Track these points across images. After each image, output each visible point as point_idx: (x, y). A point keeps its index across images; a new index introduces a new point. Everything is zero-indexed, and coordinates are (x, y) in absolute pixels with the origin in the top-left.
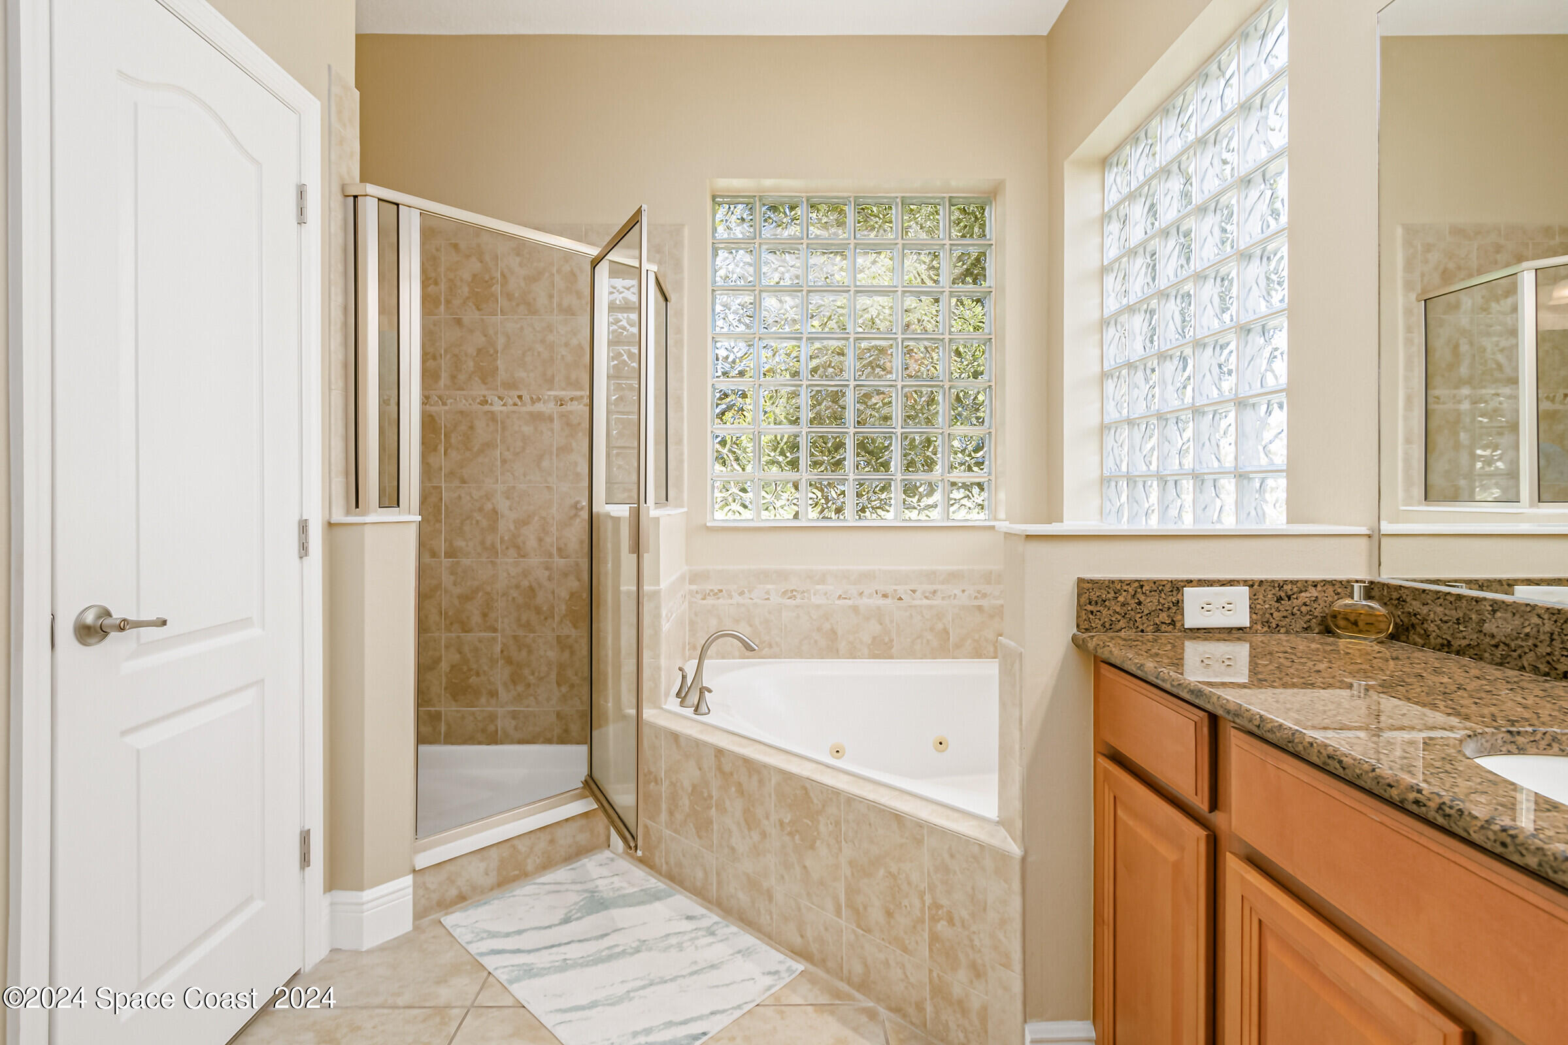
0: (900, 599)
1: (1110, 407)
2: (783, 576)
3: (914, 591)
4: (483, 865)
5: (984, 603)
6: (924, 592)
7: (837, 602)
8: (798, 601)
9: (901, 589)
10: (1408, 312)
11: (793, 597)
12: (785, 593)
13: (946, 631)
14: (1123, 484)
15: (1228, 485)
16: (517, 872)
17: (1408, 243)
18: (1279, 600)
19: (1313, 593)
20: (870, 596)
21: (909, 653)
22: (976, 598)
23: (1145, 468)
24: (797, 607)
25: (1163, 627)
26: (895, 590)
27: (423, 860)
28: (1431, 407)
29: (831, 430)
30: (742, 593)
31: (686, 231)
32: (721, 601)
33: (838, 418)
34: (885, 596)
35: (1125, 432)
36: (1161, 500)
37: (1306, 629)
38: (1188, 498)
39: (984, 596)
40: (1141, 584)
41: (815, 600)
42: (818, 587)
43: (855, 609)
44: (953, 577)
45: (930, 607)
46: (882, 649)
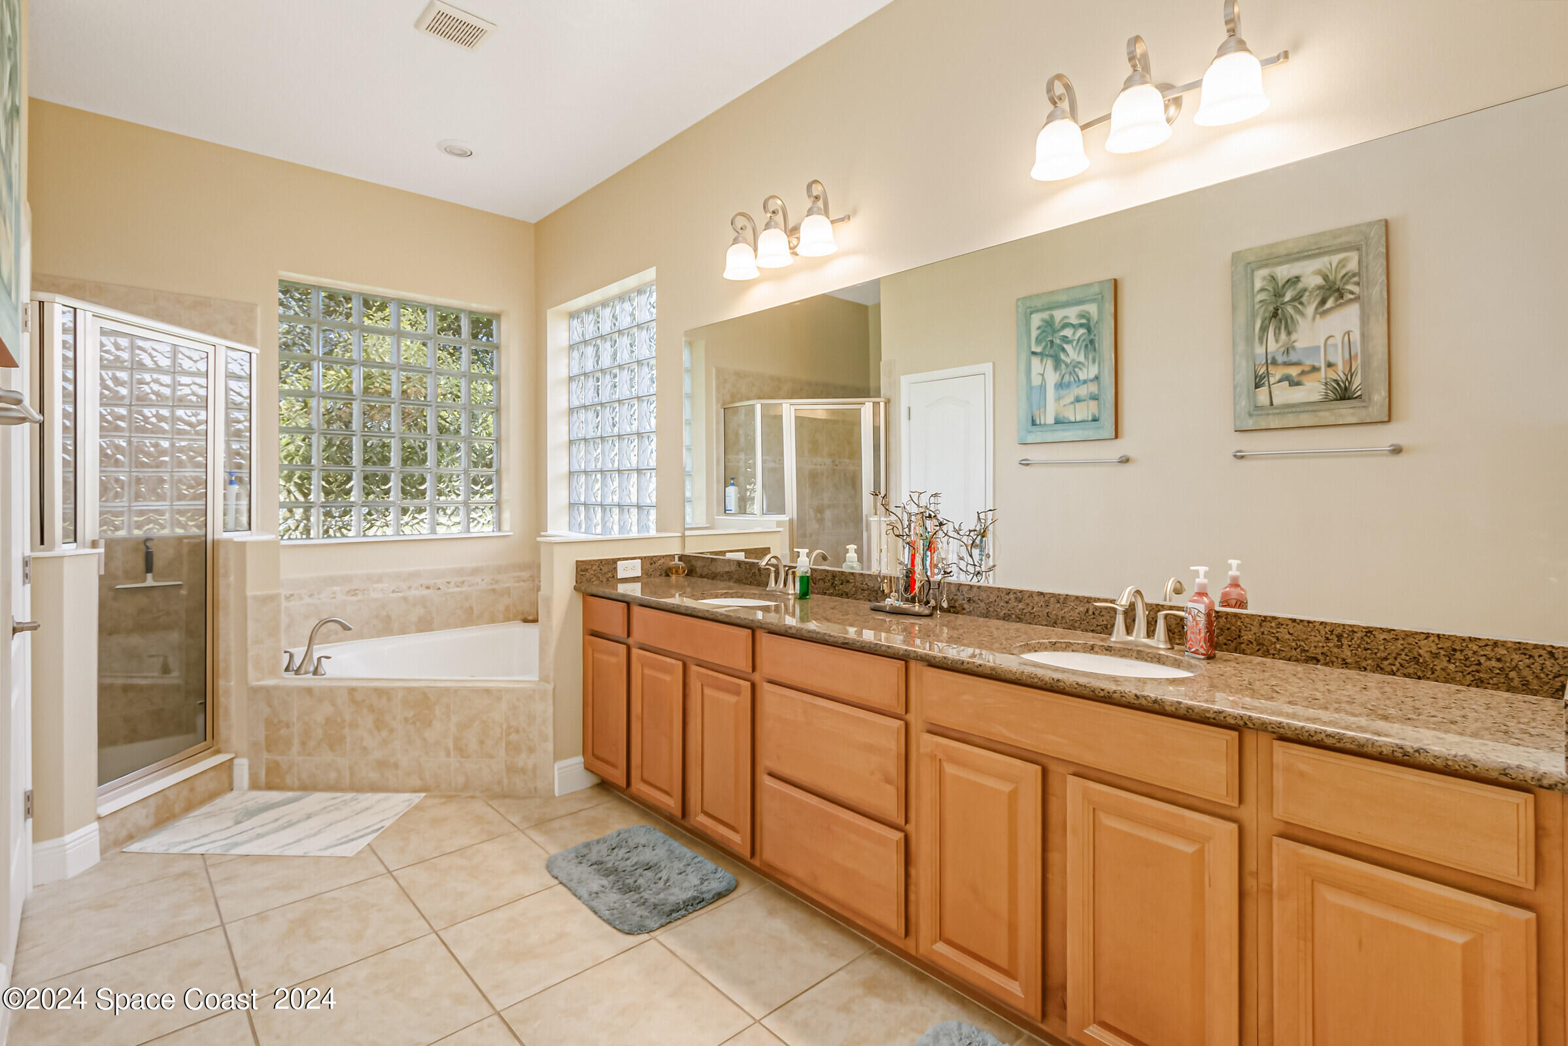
0: (439, 589)
1: (574, 461)
2: (347, 579)
3: (449, 583)
4: (144, 812)
5: (496, 586)
6: (456, 583)
7: (392, 595)
8: (360, 597)
9: (439, 582)
10: (718, 414)
11: (356, 595)
12: (348, 592)
13: (471, 608)
14: (582, 509)
15: (634, 511)
16: (168, 815)
17: (717, 377)
18: (651, 564)
19: (662, 560)
20: (417, 588)
21: (446, 626)
22: (491, 584)
23: (594, 500)
24: (359, 601)
25: (610, 579)
26: (435, 583)
27: (104, 810)
28: (727, 464)
29: (380, 469)
30: (311, 596)
31: (259, 310)
32: (292, 603)
33: (385, 460)
34: (428, 588)
35: (583, 478)
36: (603, 519)
37: (660, 575)
38: (616, 518)
39: (497, 582)
40: (601, 561)
41: (374, 595)
42: (376, 585)
43: (405, 599)
44: (475, 571)
45: (461, 593)
46: (425, 625)
